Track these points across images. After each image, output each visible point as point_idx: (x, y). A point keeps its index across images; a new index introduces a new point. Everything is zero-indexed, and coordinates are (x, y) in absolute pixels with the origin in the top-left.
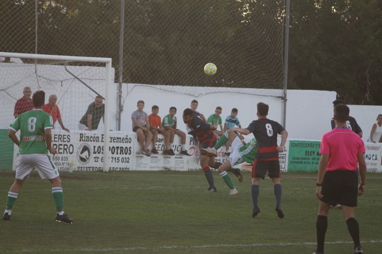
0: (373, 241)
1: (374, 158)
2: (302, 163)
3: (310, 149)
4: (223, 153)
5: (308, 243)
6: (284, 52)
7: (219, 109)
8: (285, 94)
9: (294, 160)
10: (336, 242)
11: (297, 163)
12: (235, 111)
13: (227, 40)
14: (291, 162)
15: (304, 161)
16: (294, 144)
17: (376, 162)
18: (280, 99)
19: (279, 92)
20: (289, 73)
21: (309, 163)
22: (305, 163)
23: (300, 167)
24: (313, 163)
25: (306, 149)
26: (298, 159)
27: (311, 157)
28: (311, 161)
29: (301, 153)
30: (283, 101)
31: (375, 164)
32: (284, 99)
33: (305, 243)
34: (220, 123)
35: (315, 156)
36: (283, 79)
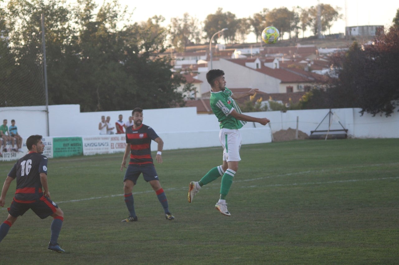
0: (113, 196)
1: (107, 144)
2: (61, 151)
3: (66, 142)
4: (10, 149)
5: (73, 201)
6: (44, 82)
7: (5, 121)
8: (47, 109)
9: (56, 150)
10: (90, 198)
11: (59, 152)
12: (13, 121)
13: (6, 77)
14: (55, 152)
15: (63, 150)
16: (55, 140)
17: (108, 147)
18: (44, 112)
19: (43, 108)
20: (49, 94)
21: (66, 151)
22: (64, 151)
23: (60, 154)
24: (69, 151)
25: (63, 142)
26: (59, 149)
27: (67, 147)
28: (67, 150)
29: (60, 145)
30: (46, 113)
31: (108, 149)
32: (47, 111)
33: (71, 201)
34: (7, 130)
35: (70, 146)
36: (45, 99)
